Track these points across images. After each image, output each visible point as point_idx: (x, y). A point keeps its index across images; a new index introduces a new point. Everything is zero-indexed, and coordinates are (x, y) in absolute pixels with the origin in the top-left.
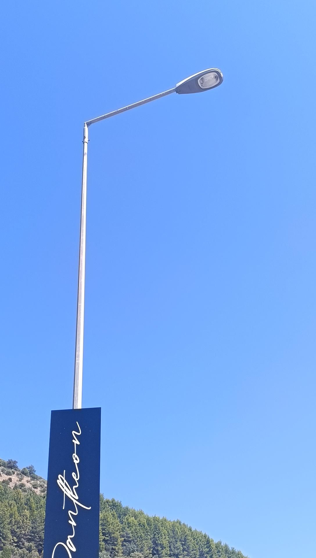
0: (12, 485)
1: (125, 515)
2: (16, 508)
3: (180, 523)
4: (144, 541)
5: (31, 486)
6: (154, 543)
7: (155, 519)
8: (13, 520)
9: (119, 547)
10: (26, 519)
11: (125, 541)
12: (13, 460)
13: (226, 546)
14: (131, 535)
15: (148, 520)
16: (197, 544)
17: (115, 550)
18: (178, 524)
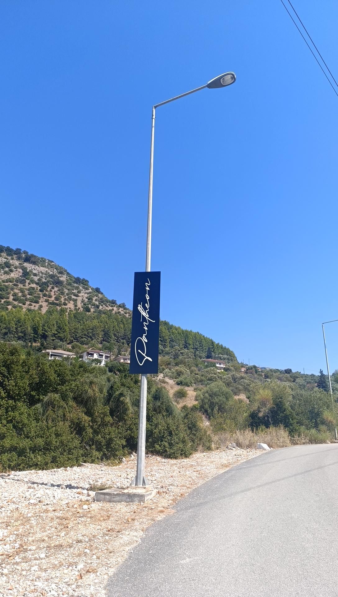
0: (114, 312)
1: (171, 328)
2: (116, 323)
3: (199, 333)
4: (180, 341)
5: (123, 313)
6: (185, 342)
7: (186, 331)
8: (115, 329)
9: (167, 344)
10: (121, 329)
11: (171, 341)
12: (114, 300)
13: (222, 345)
14: (174, 338)
15: (183, 331)
16: (207, 344)
17: (166, 345)
18: (198, 334)
